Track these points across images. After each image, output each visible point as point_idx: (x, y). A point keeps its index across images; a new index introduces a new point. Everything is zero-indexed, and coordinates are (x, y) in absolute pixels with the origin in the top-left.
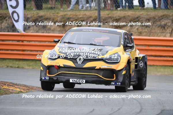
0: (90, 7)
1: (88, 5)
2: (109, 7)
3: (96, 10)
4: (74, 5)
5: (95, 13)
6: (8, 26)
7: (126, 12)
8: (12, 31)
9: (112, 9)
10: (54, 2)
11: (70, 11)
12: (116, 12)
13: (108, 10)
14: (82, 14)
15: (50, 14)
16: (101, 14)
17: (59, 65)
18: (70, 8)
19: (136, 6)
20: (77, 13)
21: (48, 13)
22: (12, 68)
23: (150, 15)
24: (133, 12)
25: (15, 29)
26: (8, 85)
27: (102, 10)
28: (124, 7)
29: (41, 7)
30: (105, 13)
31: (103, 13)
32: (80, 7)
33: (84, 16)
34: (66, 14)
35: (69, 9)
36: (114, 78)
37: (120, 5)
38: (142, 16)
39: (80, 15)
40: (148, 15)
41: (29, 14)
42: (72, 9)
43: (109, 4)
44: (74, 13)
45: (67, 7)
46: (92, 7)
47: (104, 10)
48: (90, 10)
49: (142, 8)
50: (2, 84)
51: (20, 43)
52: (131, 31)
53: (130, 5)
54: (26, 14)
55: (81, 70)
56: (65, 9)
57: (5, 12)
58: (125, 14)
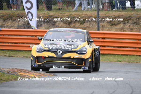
0: (91, 8)
1: (89, 7)
2: (106, 8)
3: (95, 10)
4: (78, 6)
5: (95, 13)
6: (24, 24)
7: (120, 12)
8: (27, 27)
9: (108, 10)
10: (61, 4)
11: (74, 11)
12: (112, 12)
13: (105, 10)
14: (84, 14)
15: (58, 14)
16: (100, 14)
17: (45, 56)
18: (75, 9)
19: (128, 7)
20: (81, 13)
21: (57, 14)
22: (27, 58)
23: (140, 14)
24: (126, 12)
25: (30, 27)
26: (24, 72)
27: (101, 11)
28: (118, 8)
29: (51, 8)
30: (103, 13)
31: (102, 13)
32: (83, 8)
33: (86, 16)
34: (72, 14)
35: (73, 10)
36: (83, 64)
37: (115, 6)
38: (133, 15)
39: (82, 15)
40: (138, 15)
41: (41, 14)
42: (76, 10)
43: (106, 6)
44: (77, 13)
45: (72, 9)
46: (92, 8)
47: (102, 11)
48: (91, 11)
49: (133, 9)
50: (20, 71)
51: (34, 38)
52: (124, 28)
53: (123, 7)
54: (39, 14)
55: (60, 59)
56: (71, 10)
57: (22, 12)
58: (119, 14)
